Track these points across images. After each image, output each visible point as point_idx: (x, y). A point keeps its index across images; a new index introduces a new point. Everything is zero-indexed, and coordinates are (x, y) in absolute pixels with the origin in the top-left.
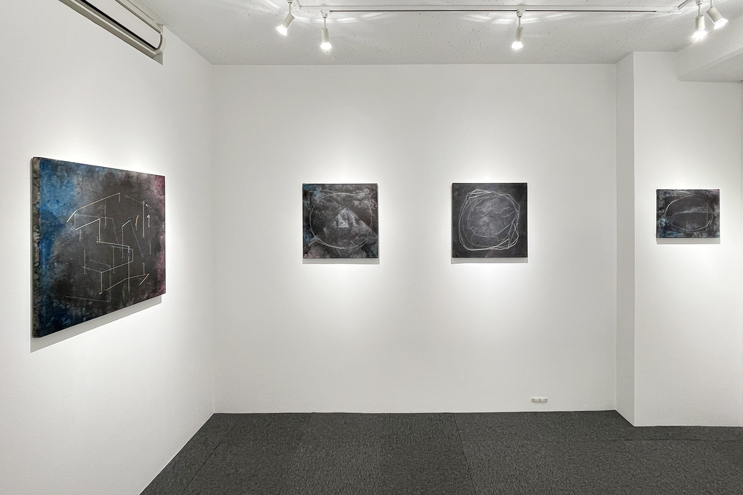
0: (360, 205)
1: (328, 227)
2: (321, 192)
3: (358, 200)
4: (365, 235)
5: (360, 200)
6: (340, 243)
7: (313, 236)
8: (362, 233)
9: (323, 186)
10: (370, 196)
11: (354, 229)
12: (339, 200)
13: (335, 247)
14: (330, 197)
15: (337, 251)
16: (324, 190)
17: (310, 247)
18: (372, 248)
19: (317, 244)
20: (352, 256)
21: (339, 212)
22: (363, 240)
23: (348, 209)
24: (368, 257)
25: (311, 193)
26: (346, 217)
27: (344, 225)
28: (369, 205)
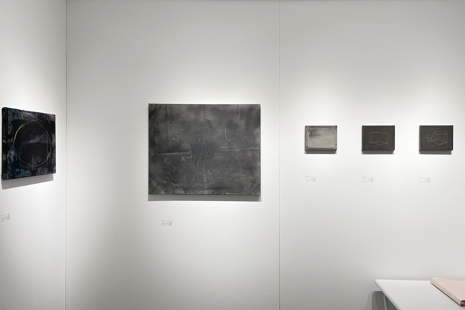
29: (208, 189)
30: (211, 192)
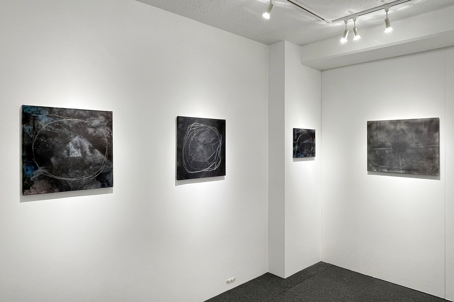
0: (95, 133)
1: (57, 157)
2: (48, 116)
3: (93, 127)
4: (99, 165)
5: (95, 128)
6: (71, 174)
7: (36, 168)
8: (96, 162)
9: (51, 109)
10: (105, 124)
11: (88, 158)
12: (71, 126)
13: (65, 179)
14: (60, 123)
15: (68, 184)
16: (50, 115)
17: (33, 181)
18: (108, 177)
19: (42, 177)
20: (85, 188)
21: (70, 140)
22: (98, 170)
23: (81, 137)
24: (103, 186)
25: (34, 117)
26: (79, 145)
27: (76, 154)
28: (104, 133)
29: (403, 170)
30: (404, 172)
